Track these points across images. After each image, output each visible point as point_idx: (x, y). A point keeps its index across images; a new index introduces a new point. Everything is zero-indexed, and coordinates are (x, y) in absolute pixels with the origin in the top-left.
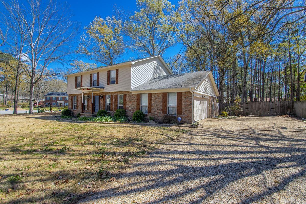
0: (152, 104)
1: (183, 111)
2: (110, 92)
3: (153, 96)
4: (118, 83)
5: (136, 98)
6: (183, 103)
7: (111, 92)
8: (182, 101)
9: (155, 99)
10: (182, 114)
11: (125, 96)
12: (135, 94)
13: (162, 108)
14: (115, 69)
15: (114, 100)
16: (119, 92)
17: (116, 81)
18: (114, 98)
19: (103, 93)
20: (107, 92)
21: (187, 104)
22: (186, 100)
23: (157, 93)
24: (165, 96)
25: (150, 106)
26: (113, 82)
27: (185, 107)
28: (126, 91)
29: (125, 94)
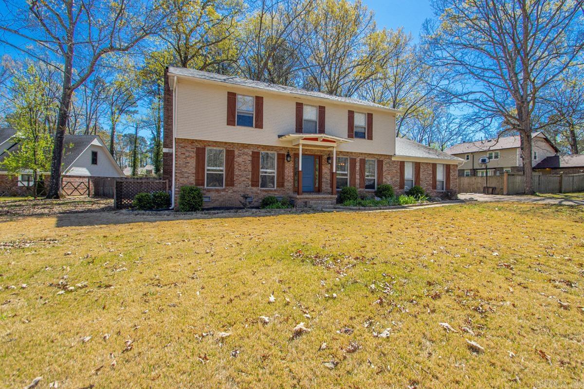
0: (421, 177)
1: (451, 185)
2: (348, 152)
3: (421, 167)
4: (372, 139)
5: (399, 167)
6: (451, 177)
7: (351, 153)
9: (424, 170)
11: (380, 163)
12: (398, 161)
13: (431, 182)
15: (358, 168)
16: (370, 154)
17: (367, 134)
18: (358, 164)
21: (454, 177)
22: (453, 174)
26: (360, 135)
27: (453, 181)
28: (382, 155)
29: (381, 159)
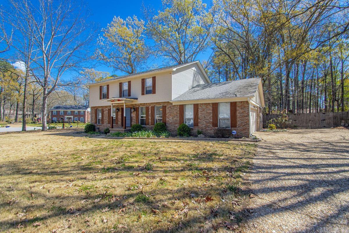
0: (199, 116)
1: (238, 123)
2: (144, 104)
3: (199, 107)
4: (155, 93)
5: (178, 109)
6: (238, 115)
7: (146, 104)
8: (237, 112)
9: (202, 110)
10: (237, 126)
11: (164, 108)
12: (178, 105)
13: (212, 120)
14: (152, 77)
15: (150, 112)
16: (157, 103)
17: (153, 91)
18: (150, 110)
19: (136, 104)
20: (141, 104)
21: (244, 115)
22: (241, 111)
23: (205, 104)
24: (215, 106)
25: (196, 118)
26: (148, 92)
27: (240, 119)
28: (165, 102)
29: (164, 105)
